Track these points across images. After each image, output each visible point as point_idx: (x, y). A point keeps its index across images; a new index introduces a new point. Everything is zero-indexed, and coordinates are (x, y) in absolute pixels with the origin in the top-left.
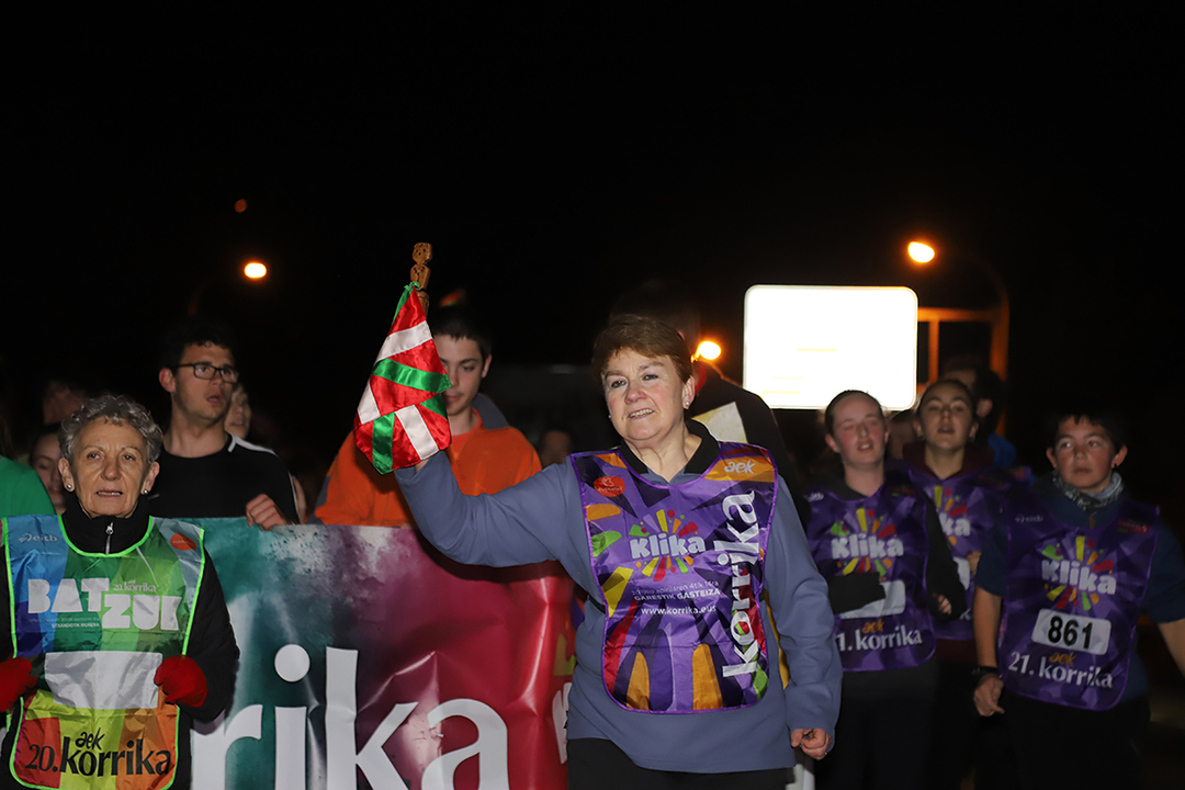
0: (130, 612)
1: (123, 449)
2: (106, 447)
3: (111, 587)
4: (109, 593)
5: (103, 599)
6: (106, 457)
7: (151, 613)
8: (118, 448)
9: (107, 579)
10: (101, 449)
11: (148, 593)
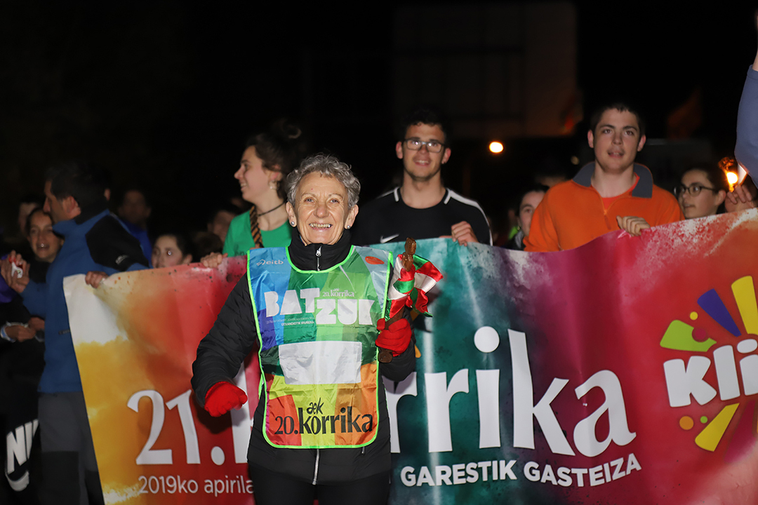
0: (335, 312)
1: (330, 195)
2: (318, 194)
3: (321, 294)
4: (320, 298)
5: (316, 303)
6: (317, 202)
7: (351, 313)
8: (326, 195)
9: (318, 289)
10: (314, 196)
11: (348, 298)
